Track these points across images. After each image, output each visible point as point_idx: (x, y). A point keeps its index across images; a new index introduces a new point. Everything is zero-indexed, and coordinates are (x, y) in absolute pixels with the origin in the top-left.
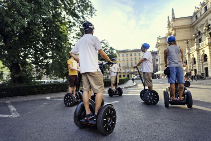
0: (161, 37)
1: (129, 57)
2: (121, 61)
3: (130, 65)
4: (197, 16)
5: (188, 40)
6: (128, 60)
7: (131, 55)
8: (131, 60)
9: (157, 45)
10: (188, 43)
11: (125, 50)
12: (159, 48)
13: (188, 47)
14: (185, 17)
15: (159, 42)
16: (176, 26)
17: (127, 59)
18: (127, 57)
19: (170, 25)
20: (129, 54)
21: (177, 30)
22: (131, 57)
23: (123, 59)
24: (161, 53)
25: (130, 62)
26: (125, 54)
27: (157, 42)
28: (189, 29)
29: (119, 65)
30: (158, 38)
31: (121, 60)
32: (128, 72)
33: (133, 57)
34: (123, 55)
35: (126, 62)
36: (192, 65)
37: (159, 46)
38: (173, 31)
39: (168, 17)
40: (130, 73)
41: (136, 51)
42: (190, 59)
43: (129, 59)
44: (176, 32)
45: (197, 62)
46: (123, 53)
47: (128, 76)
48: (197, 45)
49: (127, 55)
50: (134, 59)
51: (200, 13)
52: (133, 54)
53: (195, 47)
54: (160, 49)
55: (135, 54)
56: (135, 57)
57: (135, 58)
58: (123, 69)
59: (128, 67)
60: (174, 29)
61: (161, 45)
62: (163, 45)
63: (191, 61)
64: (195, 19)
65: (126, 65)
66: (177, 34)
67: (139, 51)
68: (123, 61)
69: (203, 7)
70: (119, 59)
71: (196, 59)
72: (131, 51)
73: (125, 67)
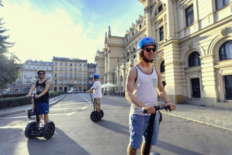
0: (100, 51)
1: (69, 67)
2: (58, 71)
3: (68, 76)
4: (127, 39)
5: (119, 59)
6: (66, 70)
7: (71, 65)
8: (70, 71)
9: (96, 58)
10: (118, 61)
11: (65, 58)
12: (97, 61)
13: (118, 65)
14: (118, 37)
15: (98, 55)
16: (111, 43)
17: (66, 68)
18: (66, 67)
19: (107, 41)
20: (69, 63)
21: (111, 48)
22: (71, 67)
23: (61, 68)
24: (99, 67)
25: (69, 72)
26: (64, 63)
27: (96, 56)
28: (121, 49)
29: (55, 75)
30: (97, 51)
31: (59, 69)
32: (66, 84)
33: (73, 67)
34: (61, 64)
35: (64, 72)
36: (120, 82)
37: (98, 59)
38: (108, 48)
39: (106, 33)
40: (68, 85)
41: (77, 62)
42: (119, 76)
43: (68, 69)
44: (110, 49)
45: (123, 80)
46: (61, 61)
47: (66, 89)
48: (124, 64)
49: (66, 64)
50: (74, 70)
51: (130, 37)
52: (73, 64)
53: (123, 66)
54: (98, 63)
55: (76, 64)
56: (76, 67)
57: (76, 69)
58: (60, 80)
59: (66, 78)
60: (109, 46)
61: (99, 59)
62: (101, 59)
63: (120, 79)
64: (126, 40)
65: (64, 76)
66: (111, 51)
67: (80, 62)
68: (61, 71)
69: (131, 32)
70: (56, 68)
71: (123, 77)
72: (71, 61)
73: (62, 78)
